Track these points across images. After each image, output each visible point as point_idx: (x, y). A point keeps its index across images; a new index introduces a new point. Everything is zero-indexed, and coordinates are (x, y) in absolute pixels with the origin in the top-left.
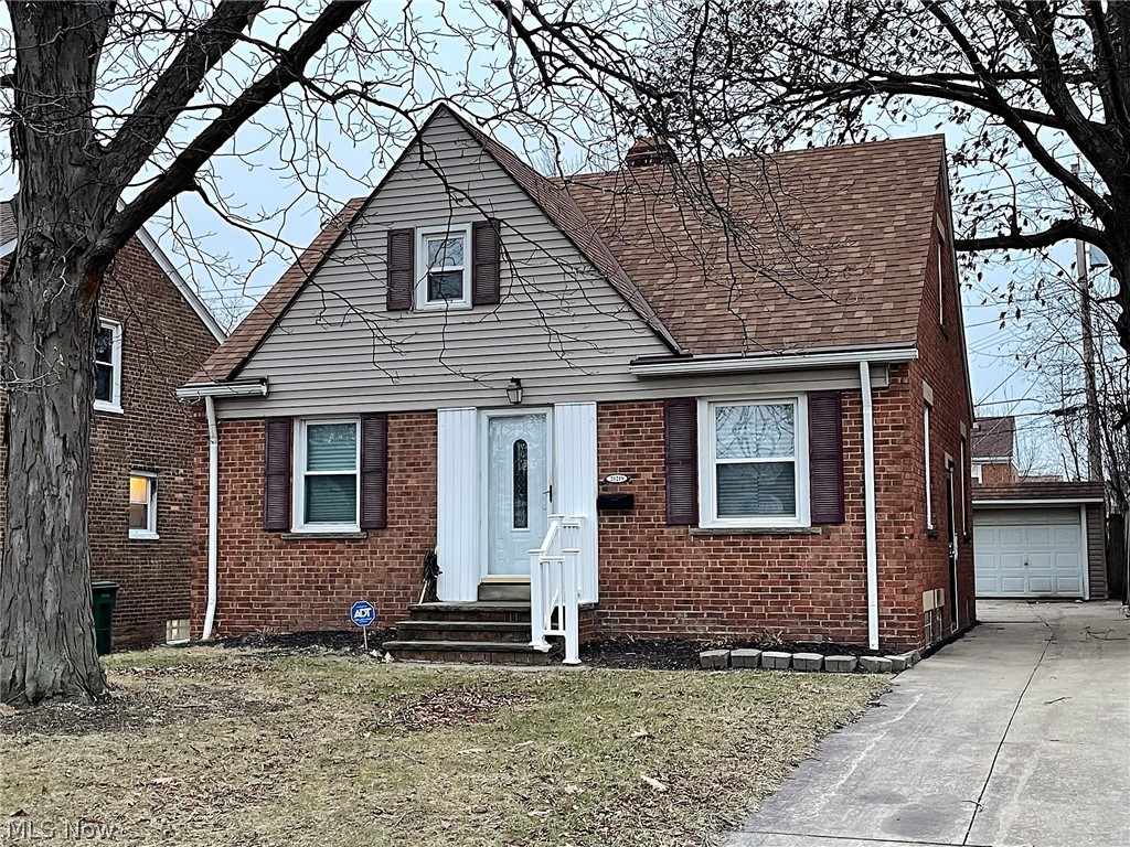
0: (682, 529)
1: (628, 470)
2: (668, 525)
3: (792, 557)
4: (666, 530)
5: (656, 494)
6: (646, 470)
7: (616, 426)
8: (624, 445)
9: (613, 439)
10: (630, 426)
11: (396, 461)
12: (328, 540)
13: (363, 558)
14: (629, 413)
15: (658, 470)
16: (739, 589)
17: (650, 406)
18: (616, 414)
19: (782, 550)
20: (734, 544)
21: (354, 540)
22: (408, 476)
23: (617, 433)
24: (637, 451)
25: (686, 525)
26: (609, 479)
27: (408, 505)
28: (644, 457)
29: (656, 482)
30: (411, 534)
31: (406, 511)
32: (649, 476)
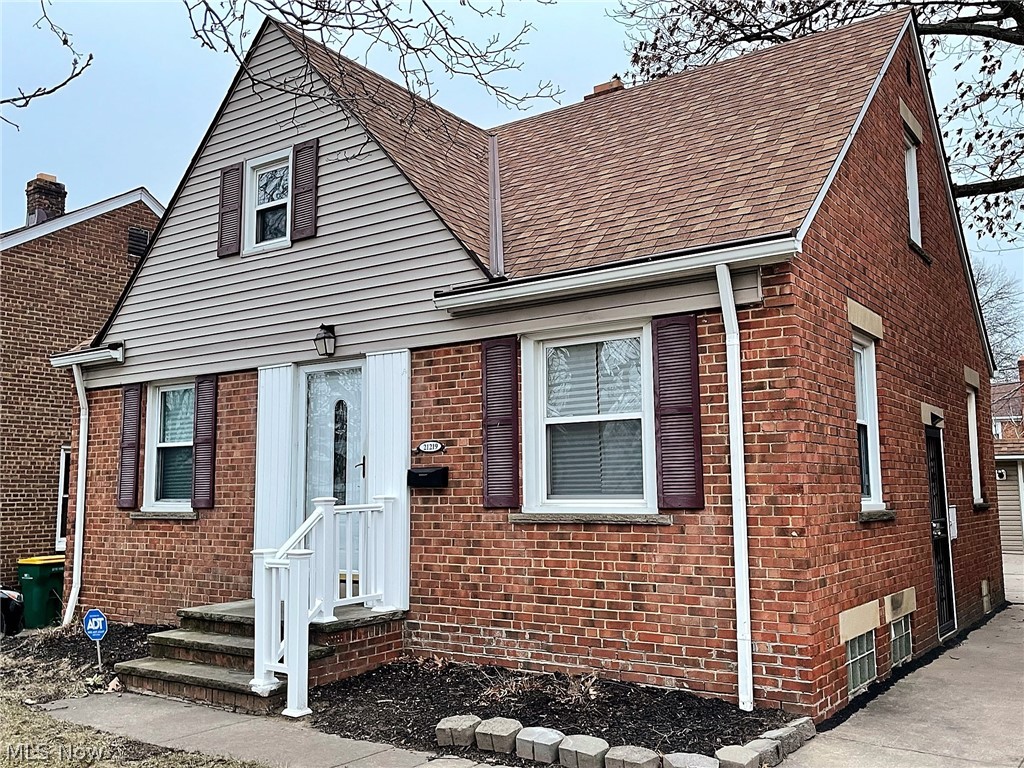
0: (501, 514)
1: (442, 435)
2: (487, 509)
3: (635, 558)
4: (484, 516)
5: (472, 467)
6: (462, 434)
7: (431, 379)
8: (438, 402)
9: (427, 395)
10: (446, 377)
11: (224, 430)
12: (167, 521)
13: (195, 542)
14: (445, 361)
15: (475, 434)
16: (567, 602)
17: (467, 351)
18: (431, 363)
19: (623, 548)
20: (561, 536)
21: (187, 521)
22: (234, 448)
23: (432, 387)
24: (453, 410)
25: (506, 508)
26: (422, 448)
27: (233, 481)
28: (459, 418)
29: (472, 450)
30: (234, 516)
31: (231, 489)
32: (463, 442)
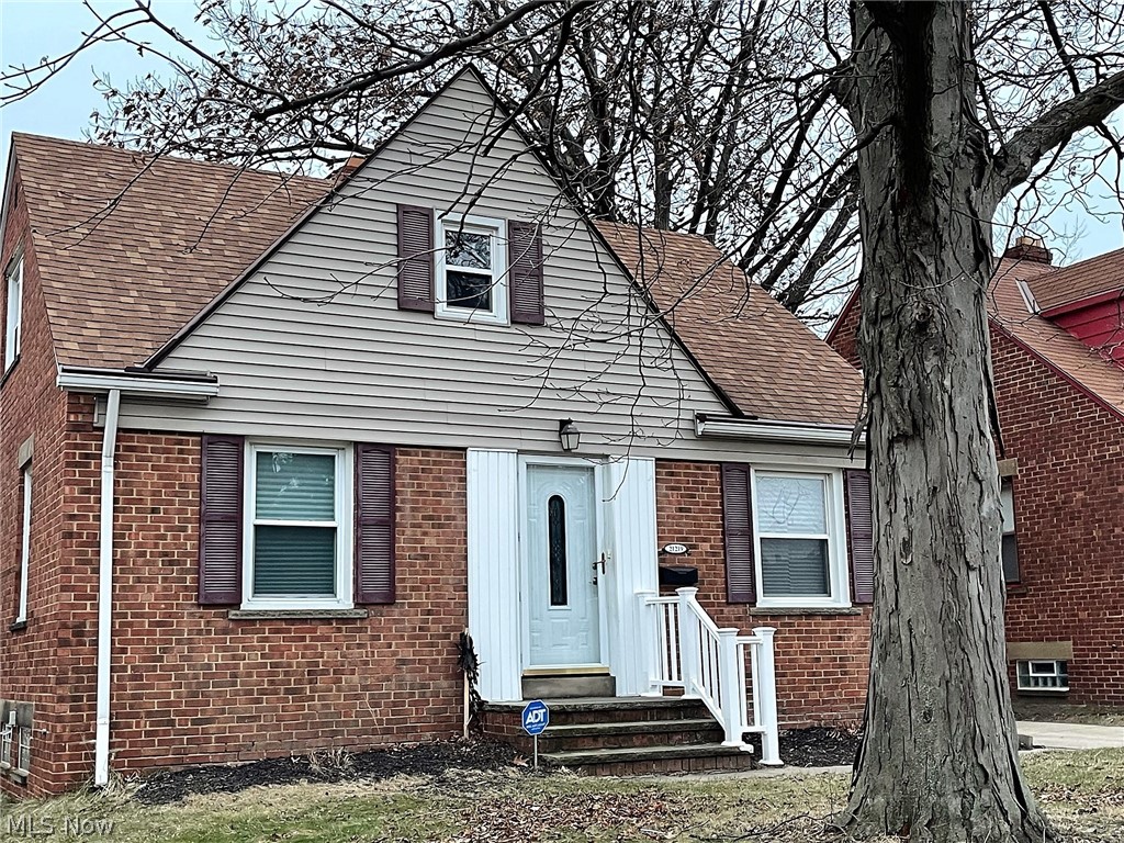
0: (741, 608)
1: (685, 539)
2: (728, 604)
3: (840, 638)
4: (726, 610)
5: (714, 568)
6: (704, 540)
7: (673, 489)
8: (681, 510)
9: (670, 503)
10: (687, 489)
13: (360, 646)
14: (686, 475)
15: (716, 540)
16: (795, 674)
17: (706, 469)
18: (672, 474)
19: (832, 631)
20: (790, 625)
21: (345, 621)
22: (425, 534)
23: (674, 496)
24: (695, 518)
25: (745, 604)
26: (668, 549)
27: (425, 572)
28: (701, 525)
29: (714, 554)
30: (429, 613)
31: (423, 581)
32: (706, 547)
